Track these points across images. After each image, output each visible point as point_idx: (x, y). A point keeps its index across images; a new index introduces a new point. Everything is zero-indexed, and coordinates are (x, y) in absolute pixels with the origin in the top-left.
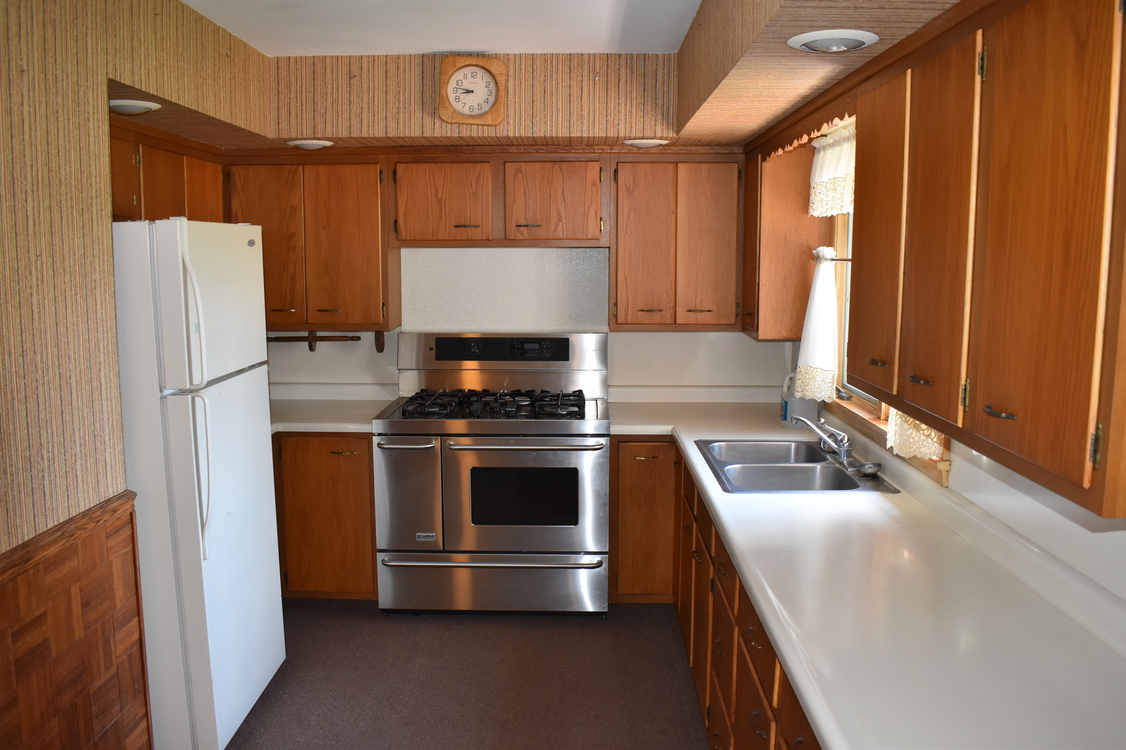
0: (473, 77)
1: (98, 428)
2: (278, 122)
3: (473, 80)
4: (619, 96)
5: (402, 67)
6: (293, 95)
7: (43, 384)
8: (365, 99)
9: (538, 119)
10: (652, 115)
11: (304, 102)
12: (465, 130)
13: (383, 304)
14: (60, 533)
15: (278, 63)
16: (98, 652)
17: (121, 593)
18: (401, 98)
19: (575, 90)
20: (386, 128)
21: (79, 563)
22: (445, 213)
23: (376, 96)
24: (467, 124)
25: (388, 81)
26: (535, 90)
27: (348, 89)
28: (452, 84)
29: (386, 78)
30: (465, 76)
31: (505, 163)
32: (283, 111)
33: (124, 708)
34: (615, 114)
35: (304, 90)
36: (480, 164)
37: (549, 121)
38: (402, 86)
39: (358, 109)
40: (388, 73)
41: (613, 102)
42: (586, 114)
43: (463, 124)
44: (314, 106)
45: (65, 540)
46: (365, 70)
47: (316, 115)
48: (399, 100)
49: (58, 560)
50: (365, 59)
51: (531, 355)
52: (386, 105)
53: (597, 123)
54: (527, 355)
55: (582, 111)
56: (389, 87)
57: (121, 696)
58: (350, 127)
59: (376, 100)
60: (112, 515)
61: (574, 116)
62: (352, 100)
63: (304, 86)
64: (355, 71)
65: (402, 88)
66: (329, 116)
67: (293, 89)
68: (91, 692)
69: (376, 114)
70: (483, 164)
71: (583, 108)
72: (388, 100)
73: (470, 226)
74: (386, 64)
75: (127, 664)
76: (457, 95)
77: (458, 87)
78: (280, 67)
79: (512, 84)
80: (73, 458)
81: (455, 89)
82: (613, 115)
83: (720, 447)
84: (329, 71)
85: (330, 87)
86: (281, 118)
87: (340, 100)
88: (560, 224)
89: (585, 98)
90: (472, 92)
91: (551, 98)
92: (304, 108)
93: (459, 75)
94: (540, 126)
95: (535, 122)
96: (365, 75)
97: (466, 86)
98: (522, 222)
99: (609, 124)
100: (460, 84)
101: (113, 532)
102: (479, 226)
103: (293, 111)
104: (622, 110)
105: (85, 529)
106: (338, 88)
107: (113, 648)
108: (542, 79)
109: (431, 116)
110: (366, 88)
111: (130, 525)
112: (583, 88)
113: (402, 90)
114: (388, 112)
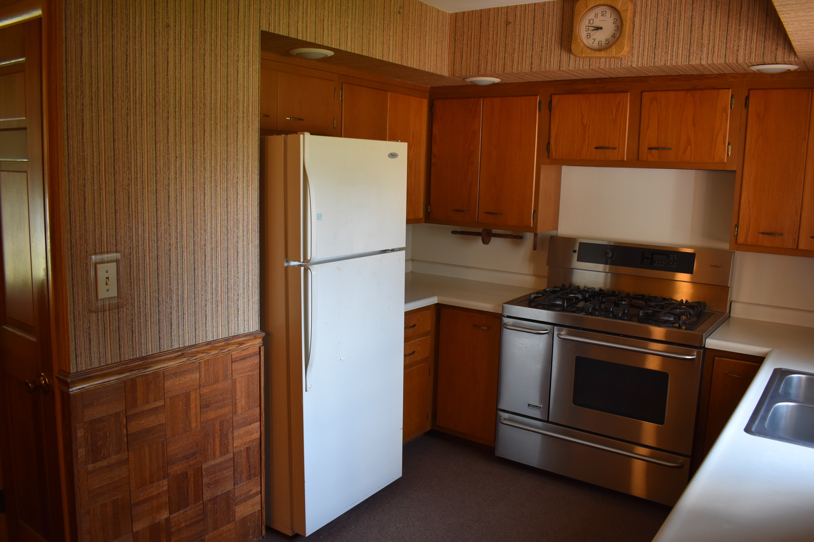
0: (602, 15)
1: (232, 283)
2: (454, 64)
3: (603, 18)
4: (740, 23)
5: (546, 12)
6: (465, 41)
7: (176, 248)
8: (517, 41)
9: (660, 50)
10: (773, 39)
11: (473, 47)
12: (594, 63)
13: (534, 211)
14: (180, 353)
15: (456, 17)
16: (214, 441)
17: (243, 403)
18: (545, 39)
19: (697, 20)
20: (531, 64)
21: (200, 376)
22: (588, 136)
23: (525, 38)
24: (597, 58)
25: (535, 25)
26: (658, 23)
27: (505, 34)
28: (585, 23)
29: (534, 22)
30: (596, 16)
31: (642, 92)
32: (458, 55)
33: (238, 484)
34: (734, 41)
35: (473, 37)
36: (620, 94)
37: (670, 51)
38: (546, 28)
39: (511, 50)
40: (536, 18)
41: (733, 29)
42: (706, 42)
43: (593, 57)
44: (479, 49)
45: (185, 359)
46: (518, 18)
47: (480, 57)
48: (543, 40)
49: (178, 372)
50: (519, 9)
51: (659, 265)
52: (532, 46)
53: (716, 50)
54: (655, 264)
55: (702, 39)
56: (535, 30)
57: (235, 475)
58: (504, 65)
59: (525, 41)
60: (237, 347)
61: (694, 44)
62: (507, 42)
63: (473, 34)
64: (511, 19)
65: (545, 30)
66: (489, 58)
67: (465, 38)
68: (203, 467)
69: (524, 53)
70: (623, 94)
71: (704, 37)
72: (534, 40)
73: (608, 148)
74: (534, 11)
75: (244, 454)
76: (589, 32)
77: (589, 25)
78: (457, 20)
79: (638, 19)
80: (203, 302)
81: (587, 28)
82: (732, 42)
83: (800, 379)
84: (491, 20)
85: (491, 33)
86: (455, 60)
87: (498, 43)
88: (689, 147)
89: (706, 28)
90: (601, 28)
91: (673, 30)
92: (472, 51)
93: (591, 15)
94: (662, 56)
95: (656, 53)
96: (518, 22)
97: (597, 23)
98: (654, 145)
99: (728, 51)
100: (591, 22)
101: (239, 359)
102: (616, 148)
103: (464, 54)
104: (743, 37)
105: (208, 353)
106: (497, 33)
107: (231, 441)
108: (666, 12)
109: (568, 52)
110: (518, 32)
111: (258, 355)
112: (705, 18)
113: (545, 31)
114: (534, 51)
